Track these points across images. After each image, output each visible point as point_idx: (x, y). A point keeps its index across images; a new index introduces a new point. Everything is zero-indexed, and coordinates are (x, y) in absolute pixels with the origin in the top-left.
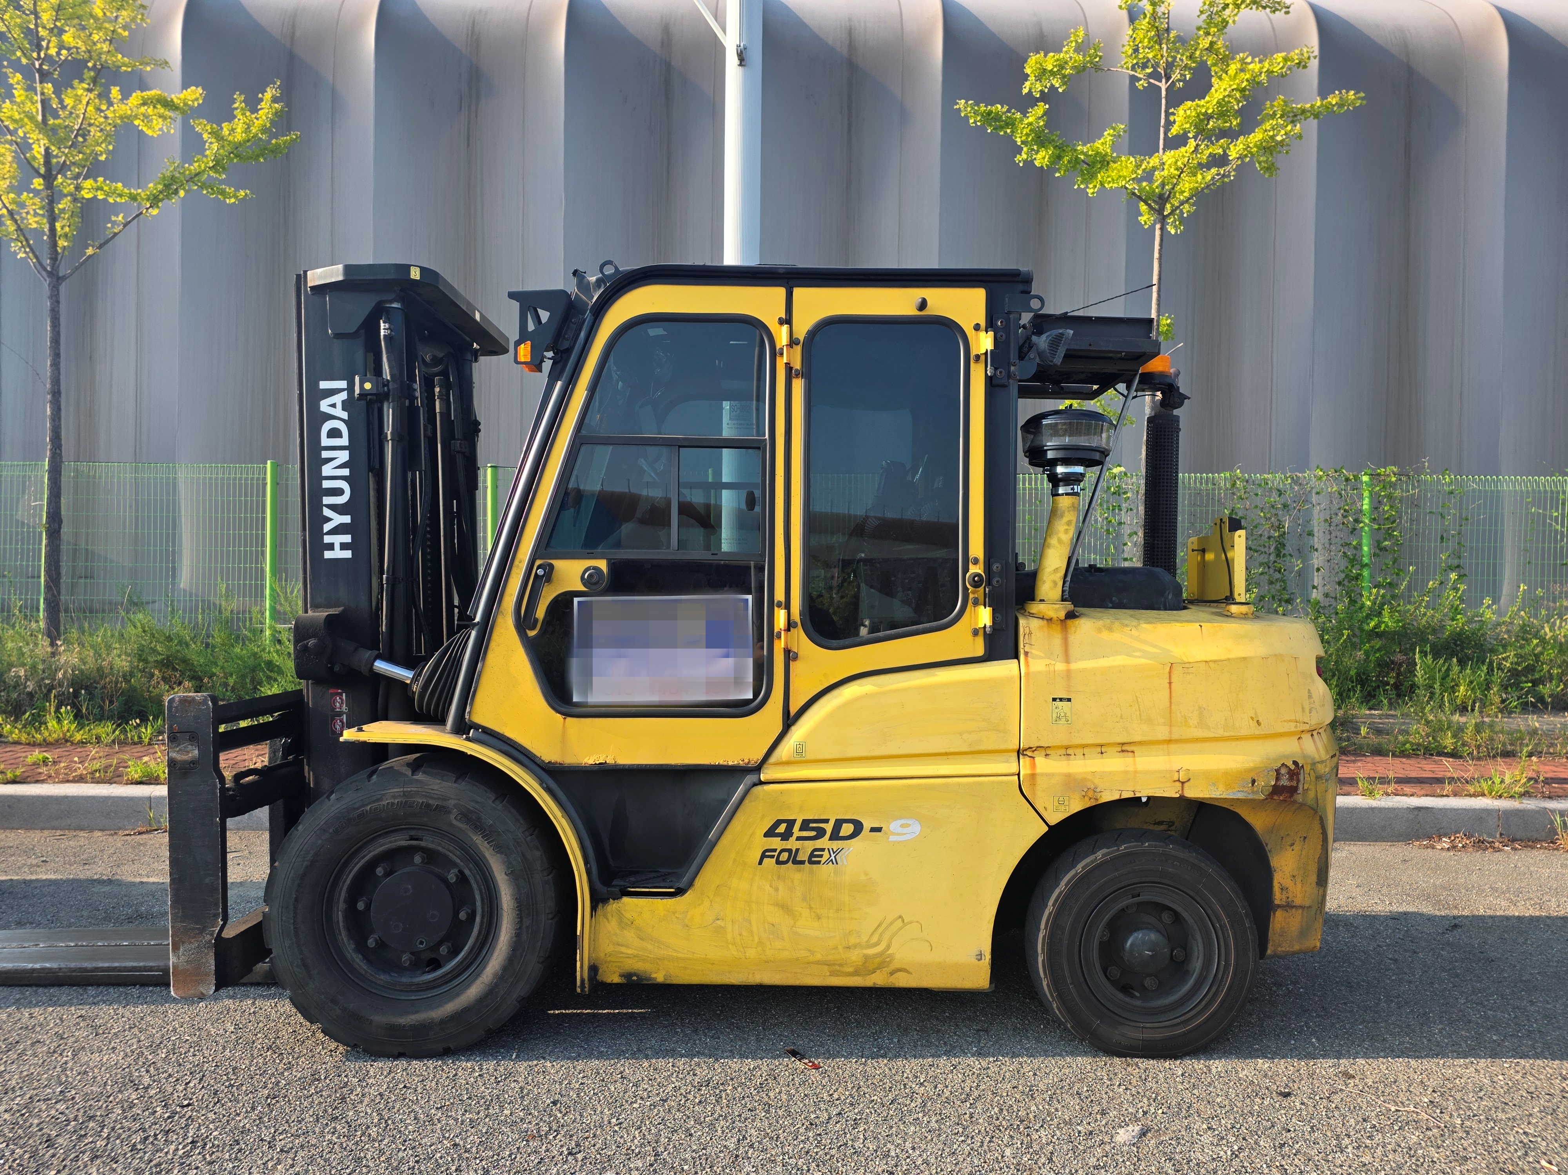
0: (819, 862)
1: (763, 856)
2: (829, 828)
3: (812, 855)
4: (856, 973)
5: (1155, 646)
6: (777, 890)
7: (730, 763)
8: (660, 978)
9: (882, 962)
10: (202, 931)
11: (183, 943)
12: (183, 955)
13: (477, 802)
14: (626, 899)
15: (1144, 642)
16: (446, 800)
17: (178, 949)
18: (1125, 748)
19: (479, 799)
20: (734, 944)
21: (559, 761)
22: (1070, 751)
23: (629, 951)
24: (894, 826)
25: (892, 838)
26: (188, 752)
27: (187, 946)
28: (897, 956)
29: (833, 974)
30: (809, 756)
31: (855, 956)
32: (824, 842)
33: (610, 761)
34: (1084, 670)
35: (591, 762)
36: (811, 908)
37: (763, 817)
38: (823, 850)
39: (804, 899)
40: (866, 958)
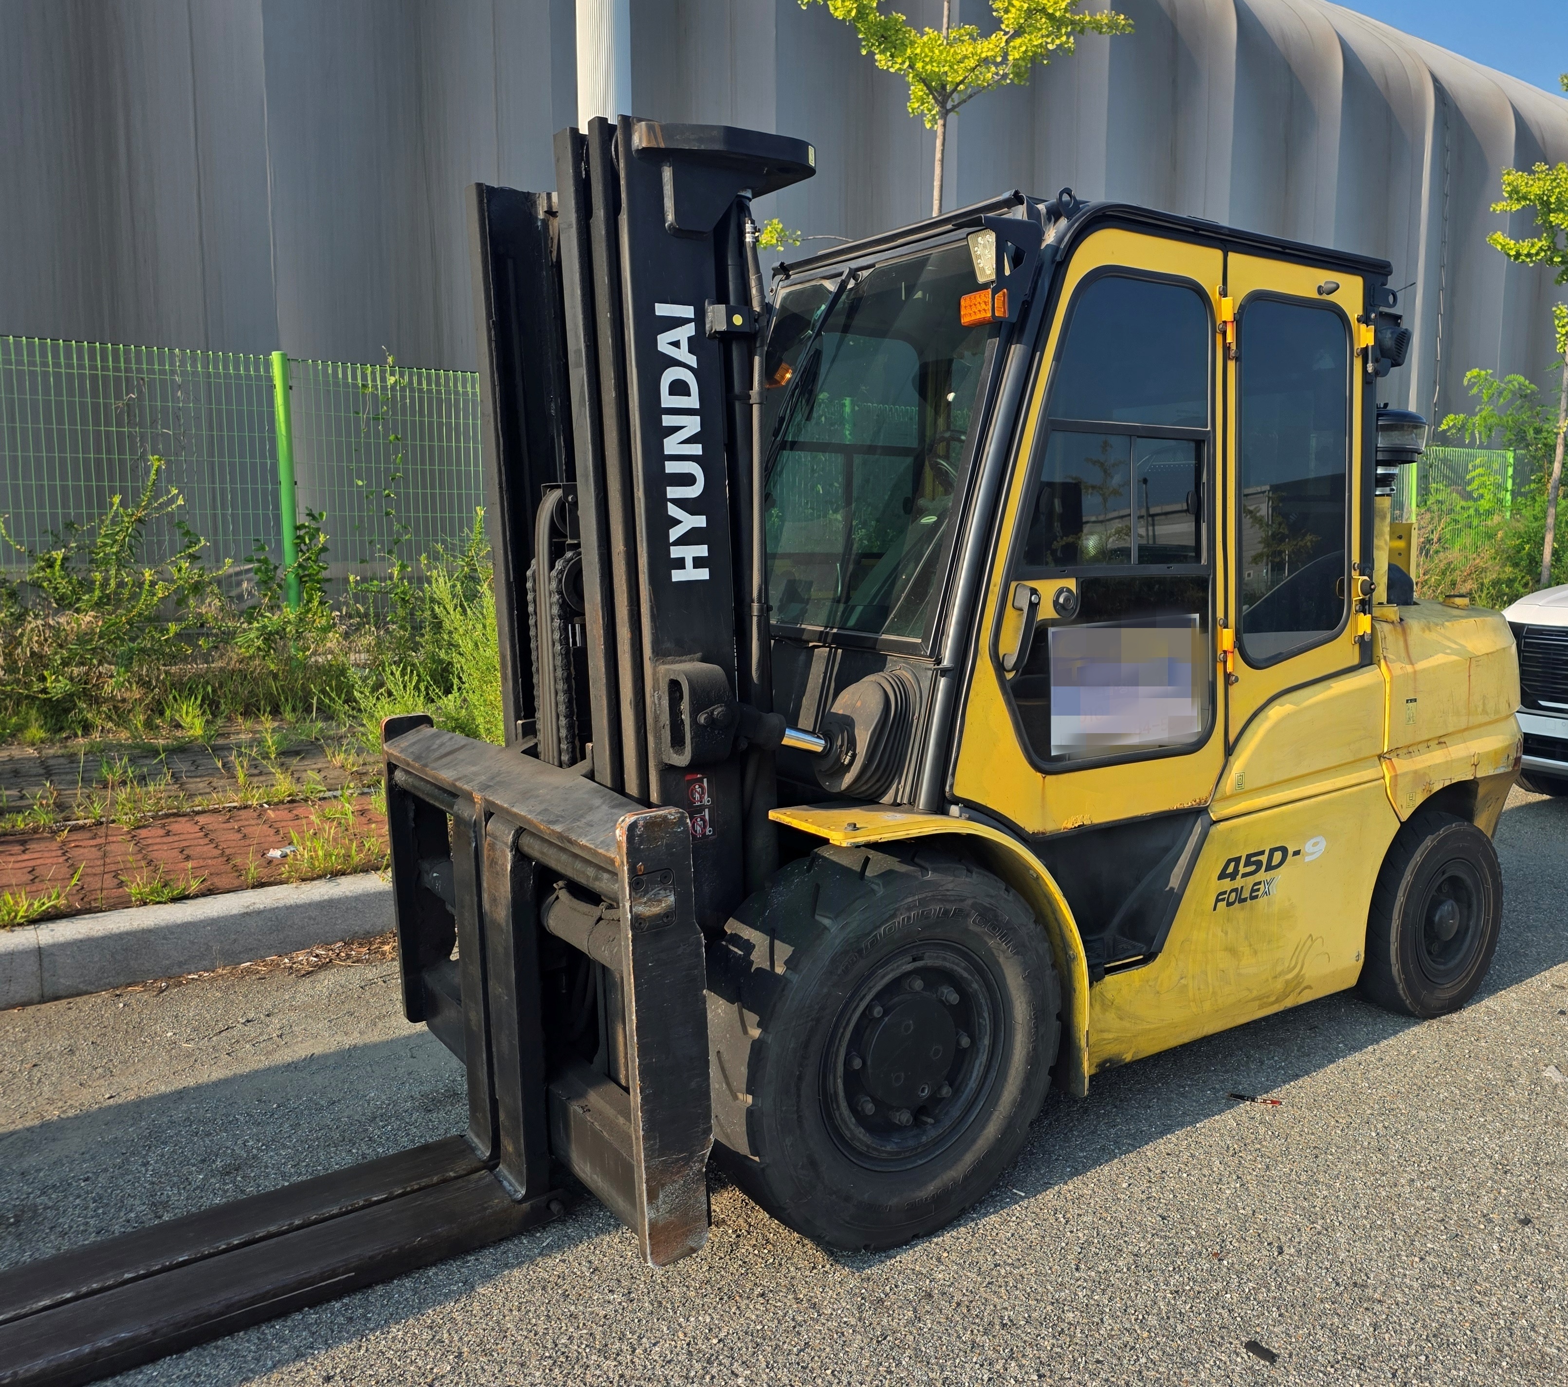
0: (1256, 897)
1: (1218, 900)
2: (1264, 858)
3: (1253, 891)
4: (1277, 1001)
5: (1455, 643)
6: (1226, 933)
7: (1186, 806)
8: (1128, 1057)
9: (1297, 984)
10: (687, 1161)
11: (663, 1185)
12: (664, 1202)
13: (992, 897)
14: (1108, 978)
15: (1449, 639)
16: (962, 901)
17: (657, 1197)
18: (1441, 742)
19: (993, 892)
20: (1194, 1000)
21: (1041, 830)
22: (1411, 749)
23: (1111, 1036)
24: (1308, 847)
25: (1308, 859)
26: (660, 901)
27: (669, 1188)
28: (1307, 976)
29: (1261, 1007)
30: (1247, 786)
31: (1279, 985)
32: (1261, 875)
33: (1087, 822)
34: (1424, 670)
35: (1070, 826)
36: (1250, 945)
37: (1217, 860)
38: (1259, 883)
39: (1246, 938)
40: (1287, 982)
